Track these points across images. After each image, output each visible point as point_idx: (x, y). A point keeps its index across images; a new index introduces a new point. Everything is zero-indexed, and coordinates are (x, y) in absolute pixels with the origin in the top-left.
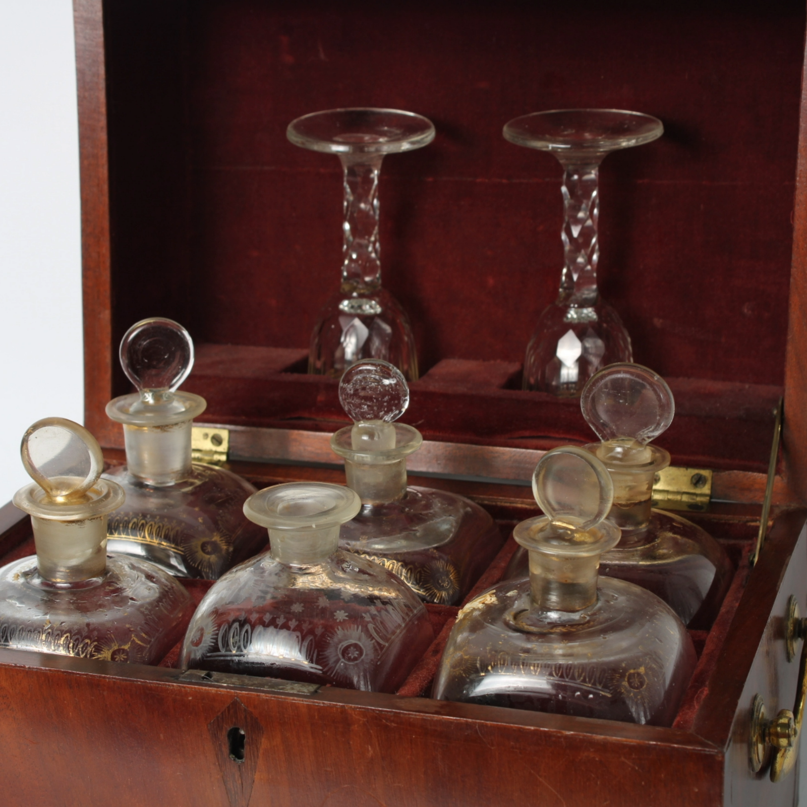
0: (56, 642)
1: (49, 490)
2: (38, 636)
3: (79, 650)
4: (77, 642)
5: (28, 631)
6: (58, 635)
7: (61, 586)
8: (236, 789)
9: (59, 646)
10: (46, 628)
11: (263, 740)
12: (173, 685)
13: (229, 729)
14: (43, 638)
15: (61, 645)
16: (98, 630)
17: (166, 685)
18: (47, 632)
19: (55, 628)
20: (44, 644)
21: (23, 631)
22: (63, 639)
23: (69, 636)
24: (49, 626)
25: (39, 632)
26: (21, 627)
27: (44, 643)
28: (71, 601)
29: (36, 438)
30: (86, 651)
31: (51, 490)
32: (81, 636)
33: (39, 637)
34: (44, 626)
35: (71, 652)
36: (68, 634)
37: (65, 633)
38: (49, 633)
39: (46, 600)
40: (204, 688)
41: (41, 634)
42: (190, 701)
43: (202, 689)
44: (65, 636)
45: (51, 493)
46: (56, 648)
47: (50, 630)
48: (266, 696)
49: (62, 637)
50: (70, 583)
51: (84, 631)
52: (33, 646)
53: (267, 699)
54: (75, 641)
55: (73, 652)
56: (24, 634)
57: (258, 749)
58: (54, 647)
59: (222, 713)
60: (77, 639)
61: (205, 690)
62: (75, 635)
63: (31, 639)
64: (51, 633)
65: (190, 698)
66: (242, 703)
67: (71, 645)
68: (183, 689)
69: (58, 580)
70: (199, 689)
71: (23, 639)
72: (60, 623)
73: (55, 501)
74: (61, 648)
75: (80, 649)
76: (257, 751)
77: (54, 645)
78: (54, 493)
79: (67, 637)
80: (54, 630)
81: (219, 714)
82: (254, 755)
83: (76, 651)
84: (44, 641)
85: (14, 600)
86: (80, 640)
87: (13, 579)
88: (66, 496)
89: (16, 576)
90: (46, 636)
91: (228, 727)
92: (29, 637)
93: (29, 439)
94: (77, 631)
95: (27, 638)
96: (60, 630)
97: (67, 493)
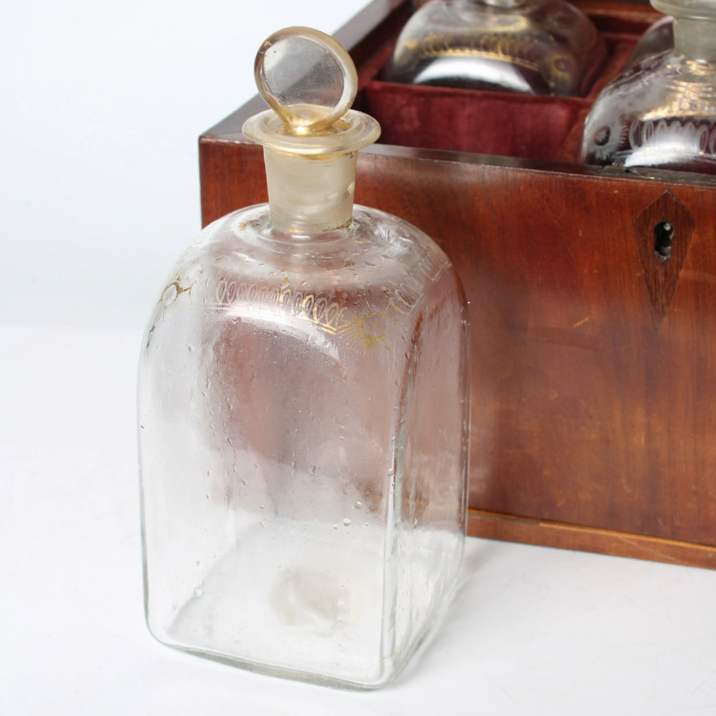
0: (297, 305)
1: (288, 119)
2: (274, 297)
3: (324, 316)
4: (323, 305)
5: (263, 290)
6: (299, 296)
7: (298, 239)
8: (657, 287)
9: (300, 311)
10: (283, 287)
11: (693, 235)
12: (598, 179)
13: (656, 224)
14: (280, 300)
15: (303, 309)
16: (348, 293)
17: (590, 178)
18: (285, 292)
19: (295, 289)
20: (281, 307)
21: (255, 289)
22: (305, 301)
23: (313, 299)
24: (287, 285)
25: (276, 292)
26: (253, 285)
27: (282, 305)
28: (313, 257)
29: (275, 52)
30: (334, 317)
31: (291, 118)
32: (328, 298)
33: (276, 298)
34: (281, 285)
35: (315, 318)
36: (312, 296)
37: (308, 294)
38: (288, 294)
39: (281, 254)
40: (632, 181)
41: (278, 294)
42: (616, 195)
43: (630, 182)
44: (308, 297)
45: (291, 123)
46: (297, 312)
47: (289, 291)
48: (702, 188)
49: (304, 298)
50: (309, 235)
51: (331, 293)
52: (268, 309)
53: (702, 191)
54: (320, 304)
55: (318, 318)
56: (257, 293)
57: (686, 244)
58: (295, 312)
59: (650, 207)
60: (323, 302)
61: (634, 183)
62: (320, 297)
63: (265, 300)
64: (290, 294)
65: (616, 192)
66: (674, 196)
67: (315, 309)
68: (608, 182)
69: (296, 231)
70: (627, 182)
71: (256, 300)
72: (301, 282)
73: (295, 132)
74: (303, 313)
75: (326, 315)
76: (686, 247)
77: (294, 309)
78: (295, 122)
79: (310, 299)
80: (294, 291)
81: (647, 207)
82: (681, 251)
83: (322, 317)
84: (281, 304)
85: (244, 253)
86: (327, 304)
87: (239, 229)
88: (310, 126)
89: (242, 226)
90: (284, 298)
91: (655, 222)
92: (263, 298)
93: (266, 54)
94: (322, 293)
95: (261, 299)
96: (301, 291)
97: (311, 123)
